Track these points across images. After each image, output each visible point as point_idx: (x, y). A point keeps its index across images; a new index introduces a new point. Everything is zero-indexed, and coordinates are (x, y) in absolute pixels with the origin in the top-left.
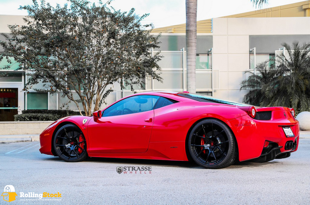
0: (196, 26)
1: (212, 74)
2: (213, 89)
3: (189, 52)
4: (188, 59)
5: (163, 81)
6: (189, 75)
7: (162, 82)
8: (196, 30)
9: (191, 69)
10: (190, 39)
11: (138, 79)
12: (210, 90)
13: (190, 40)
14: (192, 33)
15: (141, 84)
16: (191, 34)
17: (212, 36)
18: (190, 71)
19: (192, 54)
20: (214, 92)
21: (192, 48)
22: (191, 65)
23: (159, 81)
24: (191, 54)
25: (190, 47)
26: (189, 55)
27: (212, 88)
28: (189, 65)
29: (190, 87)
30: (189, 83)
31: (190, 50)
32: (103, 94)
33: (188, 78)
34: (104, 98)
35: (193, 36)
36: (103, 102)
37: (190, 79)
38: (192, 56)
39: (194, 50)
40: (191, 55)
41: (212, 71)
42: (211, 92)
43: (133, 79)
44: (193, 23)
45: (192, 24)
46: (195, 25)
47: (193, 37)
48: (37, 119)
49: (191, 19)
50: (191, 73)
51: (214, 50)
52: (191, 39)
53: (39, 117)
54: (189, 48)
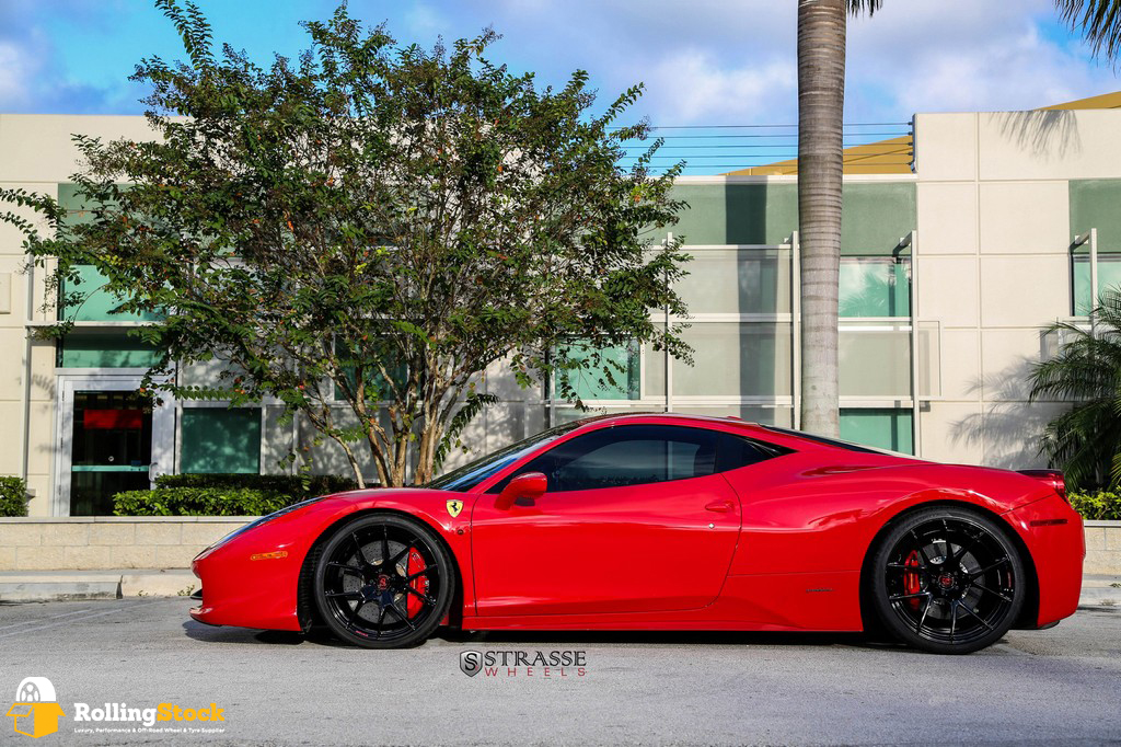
0: (841, 140)
1: (911, 335)
2: (918, 398)
3: (811, 244)
4: (808, 273)
5: (694, 357)
6: (811, 337)
7: (690, 362)
8: (840, 157)
9: (816, 314)
10: (814, 192)
11: (593, 350)
12: (906, 402)
13: (813, 198)
14: (824, 169)
15: (606, 368)
16: (820, 172)
17: (913, 186)
18: (812, 321)
19: (822, 251)
20: (921, 410)
21: (823, 230)
22: (817, 298)
23: (677, 358)
24: (817, 252)
25: (814, 224)
26: (810, 256)
27: (912, 394)
28: (811, 297)
29: (814, 388)
30: (812, 371)
31: (815, 236)
32: (454, 411)
33: (806, 351)
34: (458, 430)
35: (827, 179)
36: (453, 445)
37: (812, 354)
38: (824, 258)
39: (832, 237)
40: (819, 256)
41: (911, 323)
42: (910, 411)
43: (569, 350)
44: (825, 129)
45: (823, 132)
46: (834, 135)
47: (828, 186)
48: (197, 507)
49: (818, 111)
50: (818, 329)
51: (922, 243)
52: (820, 191)
53: (207, 501)
54: (810, 230)
